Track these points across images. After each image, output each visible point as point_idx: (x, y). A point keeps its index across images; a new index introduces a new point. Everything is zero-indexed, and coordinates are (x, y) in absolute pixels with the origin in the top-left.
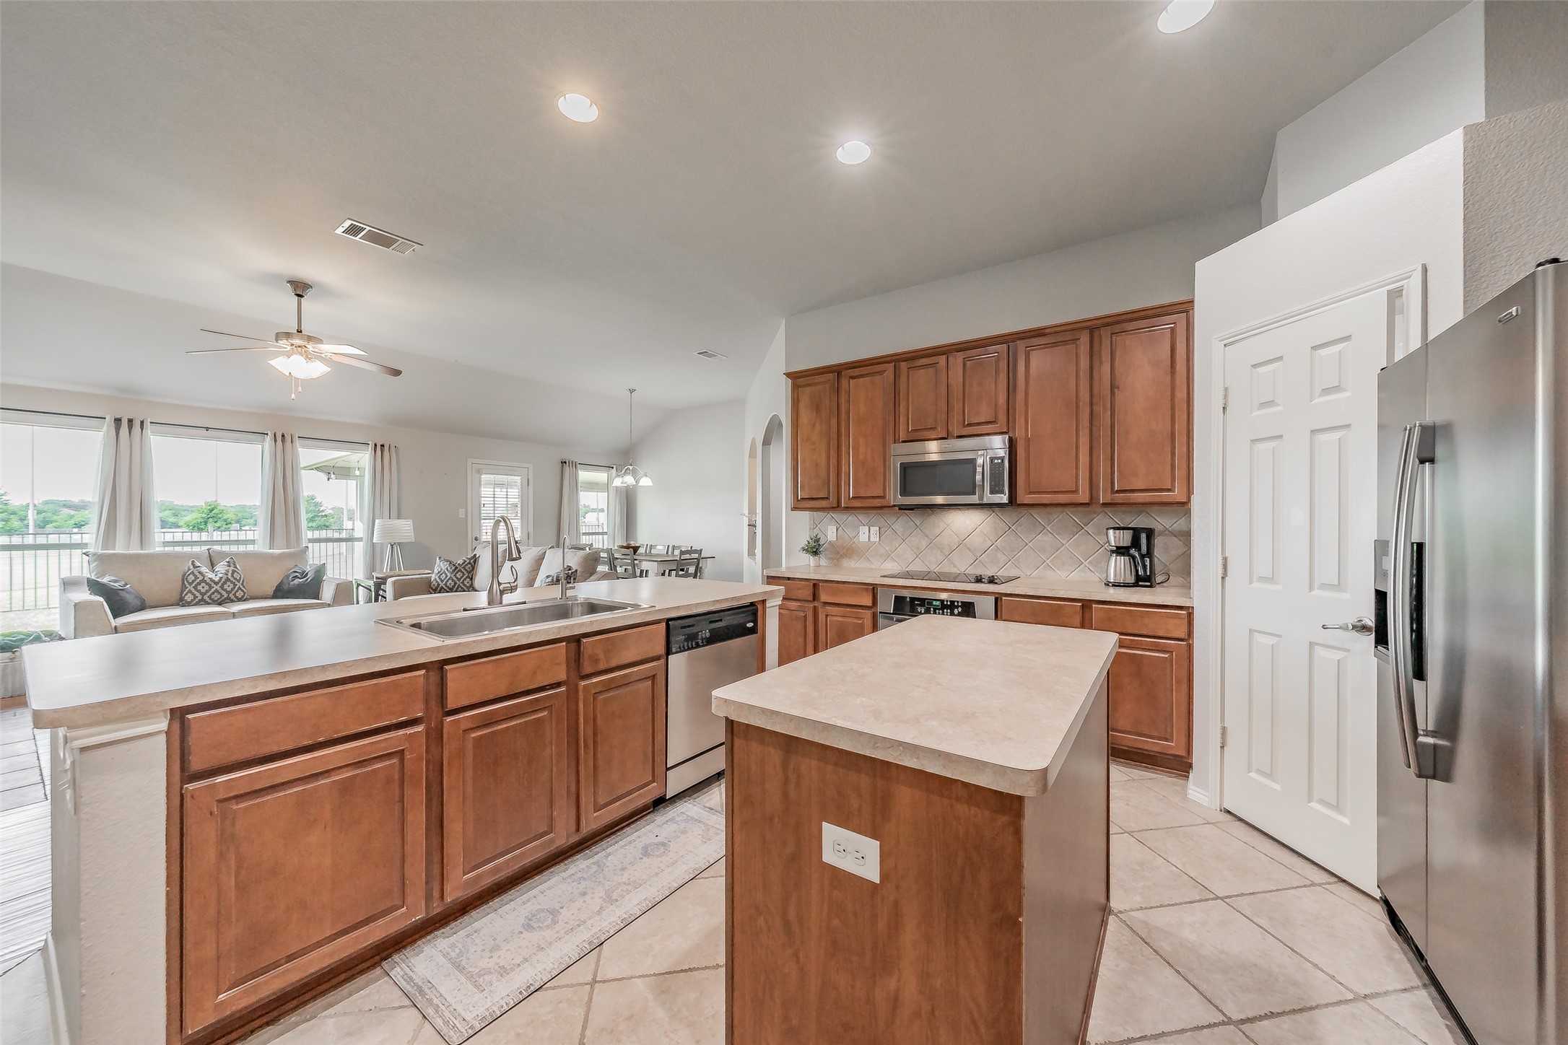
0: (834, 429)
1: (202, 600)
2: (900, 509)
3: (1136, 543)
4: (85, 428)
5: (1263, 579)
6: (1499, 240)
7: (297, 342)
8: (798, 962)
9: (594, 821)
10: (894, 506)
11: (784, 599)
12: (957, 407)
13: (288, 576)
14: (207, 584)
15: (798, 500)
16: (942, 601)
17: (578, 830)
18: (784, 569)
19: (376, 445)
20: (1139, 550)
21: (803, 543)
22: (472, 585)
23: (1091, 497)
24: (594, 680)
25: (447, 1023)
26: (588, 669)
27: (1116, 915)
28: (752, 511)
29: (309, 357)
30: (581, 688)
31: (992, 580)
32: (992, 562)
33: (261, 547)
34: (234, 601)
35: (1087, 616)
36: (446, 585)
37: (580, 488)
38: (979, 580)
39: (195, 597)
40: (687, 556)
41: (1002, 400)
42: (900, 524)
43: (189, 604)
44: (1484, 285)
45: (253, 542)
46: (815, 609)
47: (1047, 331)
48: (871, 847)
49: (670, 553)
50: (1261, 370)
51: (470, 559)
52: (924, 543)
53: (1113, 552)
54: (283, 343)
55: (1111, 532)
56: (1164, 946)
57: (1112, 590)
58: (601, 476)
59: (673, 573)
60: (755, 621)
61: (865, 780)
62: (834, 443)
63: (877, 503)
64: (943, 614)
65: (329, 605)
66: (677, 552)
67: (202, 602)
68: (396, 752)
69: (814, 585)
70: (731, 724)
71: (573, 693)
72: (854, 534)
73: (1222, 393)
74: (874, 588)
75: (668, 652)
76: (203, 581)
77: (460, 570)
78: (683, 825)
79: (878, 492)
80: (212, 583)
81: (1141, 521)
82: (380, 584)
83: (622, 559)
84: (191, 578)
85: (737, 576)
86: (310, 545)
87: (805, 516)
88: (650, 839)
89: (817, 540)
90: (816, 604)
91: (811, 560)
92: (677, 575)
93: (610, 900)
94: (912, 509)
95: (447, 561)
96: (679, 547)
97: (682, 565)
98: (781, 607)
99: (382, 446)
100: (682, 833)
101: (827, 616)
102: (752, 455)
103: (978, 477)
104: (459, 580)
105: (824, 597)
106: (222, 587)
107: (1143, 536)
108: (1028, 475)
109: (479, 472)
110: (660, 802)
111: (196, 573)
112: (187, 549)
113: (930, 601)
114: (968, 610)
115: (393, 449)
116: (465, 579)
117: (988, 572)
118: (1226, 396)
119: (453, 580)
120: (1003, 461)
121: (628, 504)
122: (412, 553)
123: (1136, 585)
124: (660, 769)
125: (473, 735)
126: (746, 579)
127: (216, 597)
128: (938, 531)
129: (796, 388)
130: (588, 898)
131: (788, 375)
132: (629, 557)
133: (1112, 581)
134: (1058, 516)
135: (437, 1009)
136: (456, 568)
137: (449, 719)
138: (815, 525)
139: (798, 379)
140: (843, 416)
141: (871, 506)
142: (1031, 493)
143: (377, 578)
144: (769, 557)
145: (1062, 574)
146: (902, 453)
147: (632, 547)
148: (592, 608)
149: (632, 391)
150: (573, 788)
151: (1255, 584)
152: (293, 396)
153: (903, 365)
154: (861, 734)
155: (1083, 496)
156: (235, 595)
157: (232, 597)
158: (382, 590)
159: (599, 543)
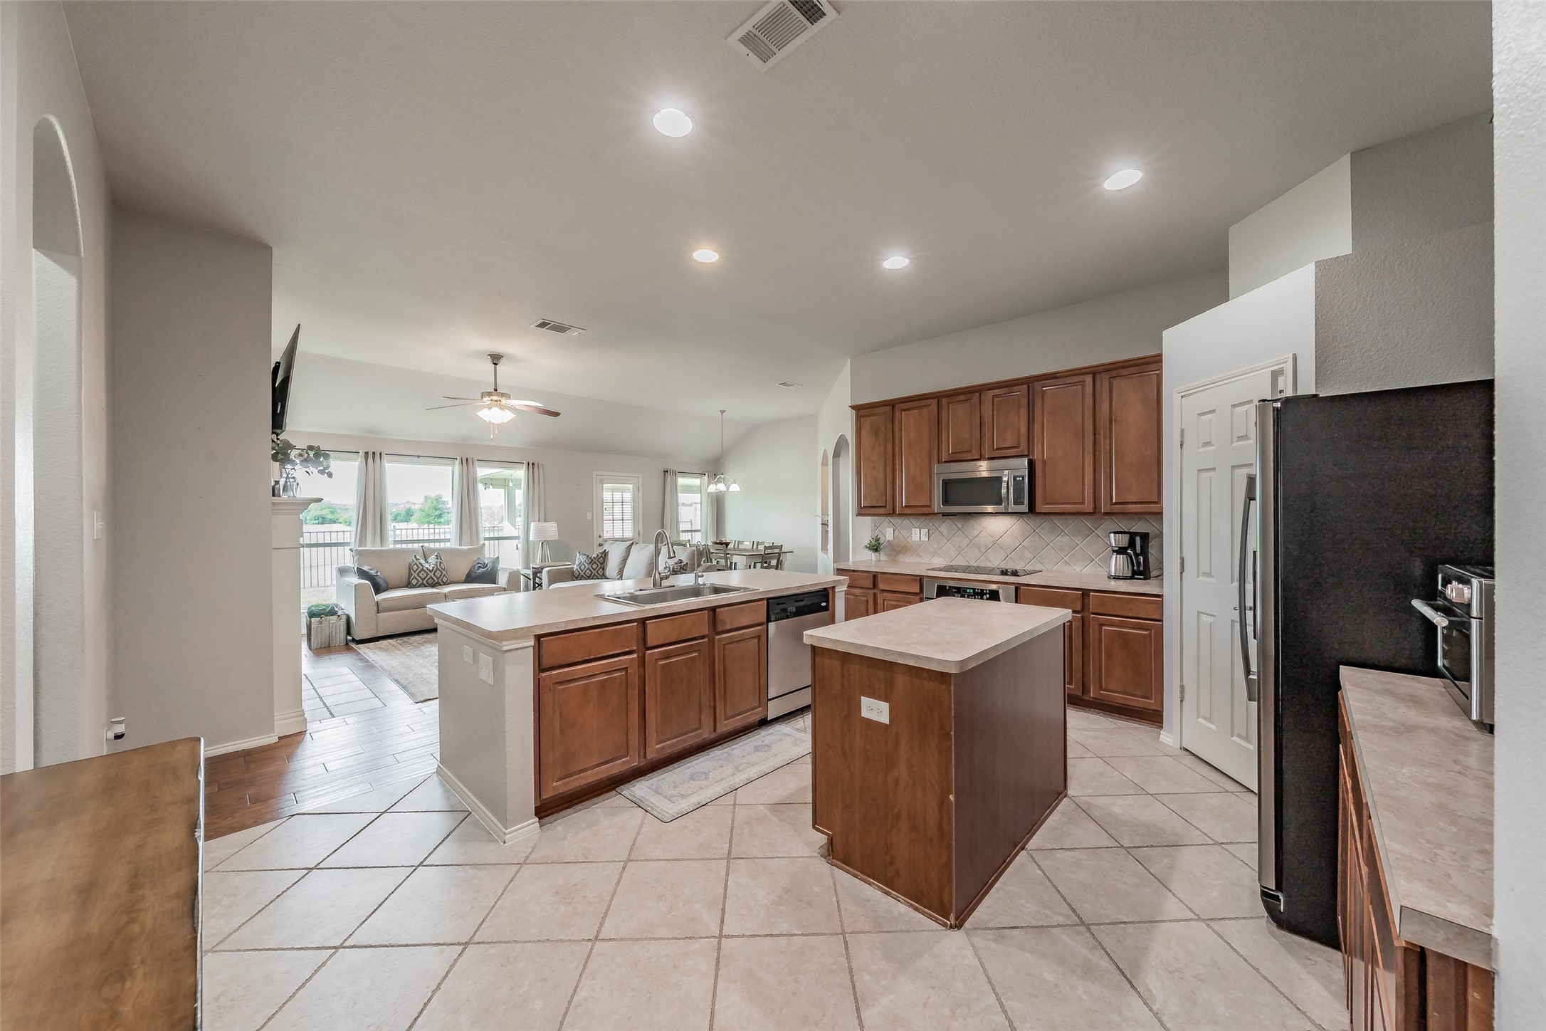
0: (890, 451)
1: (422, 583)
2: (943, 516)
3: (1132, 544)
4: (346, 460)
5: (1205, 574)
6: (1339, 340)
7: (495, 398)
8: (850, 770)
9: (726, 726)
10: (939, 513)
11: (848, 587)
12: (987, 434)
13: (474, 566)
14: (425, 572)
15: (861, 508)
16: (974, 589)
17: (715, 731)
18: (850, 564)
19: (528, 464)
20: (1134, 549)
21: (866, 542)
22: (604, 575)
23: (1095, 508)
24: (724, 636)
25: (660, 813)
26: (720, 629)
27: (1070, 798)
28: (824, 513)
29: (502, 408)
30: (716, 640)
31: (1015, 573)
32: (1020, 558)
33: (453, 544)
34: (441, 585)
35: (1086, 601)
36: (585, 573)
37: (678, 491)
38: (1004, 573)
39: (418, 581)
40: (770, 551)
41: (1023, 430)
42: (945, 527)
43: (414, 587)
44: (1329, 372)
45: (448, 540)
46: (875, 595)
47: (1059, 375)
48: (884, 707)
49: (754, 548)
50: (1204, 418)
51: (602, 553)
52: (965, 542)
53: (1114, 551)
54: (487, 399)
55: (1112, 535)
56: (1096, 813)
57: (1113, 582)
58: (695, 481)
59: (758, 565)
60: (827, 602)
61: (881, 674)
62: (889, 462)
63: (926, 510)
64: (975, 598)
65: (505, 589)
66: (761, 547)
67: (423, 586)
68: (622, 669)
69: (874, 576)
70: (813, 648)
71: (712, 642)
72: (908, 535)
73: (1179, 433)
74: (921, 579)
75: (769, 620)
76: (423, 570)
77: (595, 562)
78: (779, 737)
79: (925, 502)
80: (427, 571)
81: (1138, 527)
82: (537, 572)
83: (716, 553)
84: (415, 567)
85: (813, 568)
86: (487, 542)
87: (867, 521)
88: (760, 743)
89: (877, 540)
90: (875, 591)
91: (872, 556)
92: (762, 567)
93: (738, 770)
94: (955, 515)
95: (585, 555)
96: (762, 543)
97: (766, 558)
98: (847, 593)
99: (533, 464)
100: (779, 741)
101: (884, 600)
102: (824, 463)
103: (1004, 491)
104: (594, 570)
105: (882, 586)
106: (434, 574)
107: (1138, 539)
108: (1045, 486)
109: (602, 482)
110: (764, 723)
111: (418, 563)
112: (410, 546)
113: (965, 590)
114: (994, 596)
115: (541, 466)
116: (599, 570)
117: (1010, 566)
118: (1182, 436)
119: (590, 570)
120: (1023, 478)
121: (718, 505)
122: (557, 548)
123: (1132, 578)
124: (764, 700)
125: (660, 663)
126: (820, 570)
127: (430, 581)
128: (976, 534)
129: (859, 418)
130: (724, 768)
131: (852, 407)
132: (722, 552)
133: (1113, 574)
134: (1073, 523)
135: (652, 808)
136: (592, 561)
137: (648, 652)
138: (876, 527)
139: (861, 411)
140: (897, 441)
141: (920, 512)
142: (1047, 504)
143: (533, 568)
144: (839, 552)
145: (1077, 569)
146: (942, 472)
147: (724, 543)
148: (716, 590)
149: (723, 412)
150: (712, 704)
151: (1201, 578)
152: (492, 437)
153: (944, 401)
154: (879, 649)
155: (1088, 507)
156: (442, 580)
157: (441, 582)
158: (538, 577)
159: (698, 539)
